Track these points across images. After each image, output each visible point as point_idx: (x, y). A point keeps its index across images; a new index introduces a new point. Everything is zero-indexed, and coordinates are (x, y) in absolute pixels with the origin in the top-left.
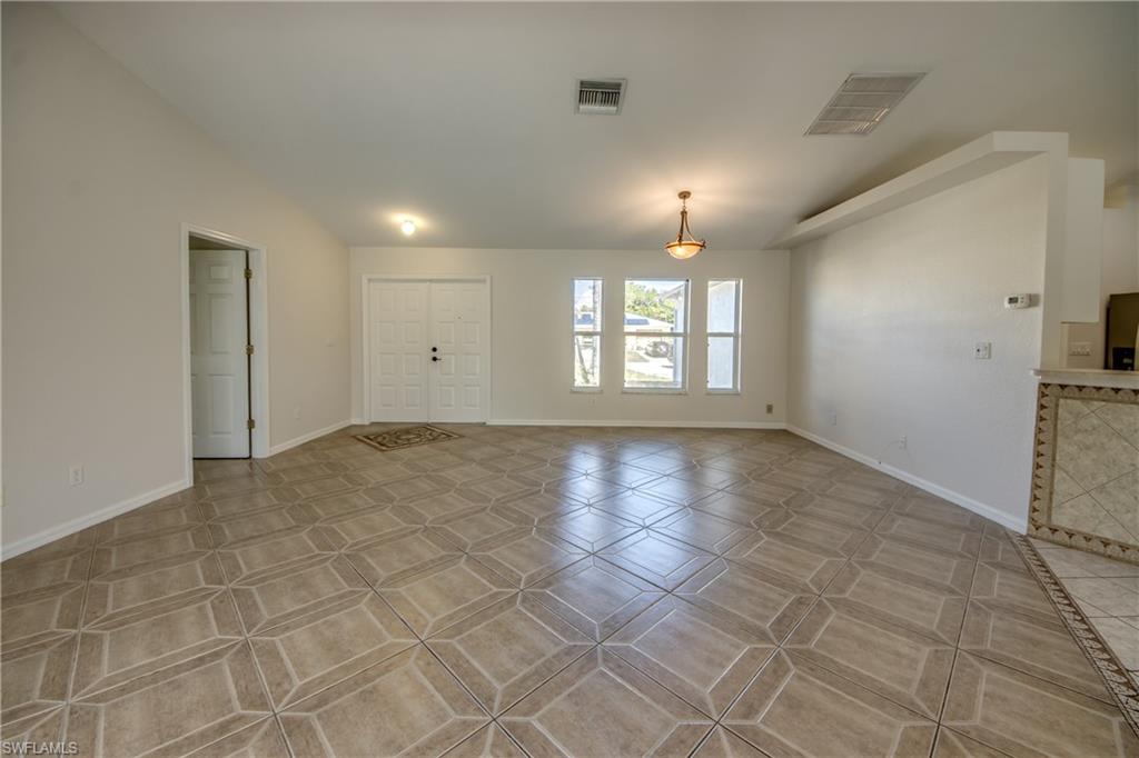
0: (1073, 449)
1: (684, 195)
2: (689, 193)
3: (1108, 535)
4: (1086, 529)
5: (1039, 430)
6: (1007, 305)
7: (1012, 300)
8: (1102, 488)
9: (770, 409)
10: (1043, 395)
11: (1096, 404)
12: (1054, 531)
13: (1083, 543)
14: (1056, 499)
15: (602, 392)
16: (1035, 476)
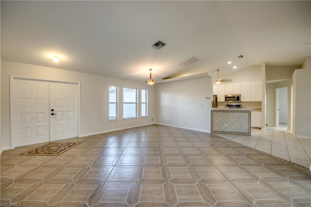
0: (215, 119)
1: (151, 70)
2: (152, 69)
3: (220, 130)
4: (217, 130)
5: (211, 117)
6: (206, 98)
7: (207, 98)
8: (218, 124)
9: (152, 120)
10: (211, 112)
11: (217, 113)
12: (214, 131)
13: (217, 132)
14: (214, 127)
15: (117, 120)
16: (211, 124)
